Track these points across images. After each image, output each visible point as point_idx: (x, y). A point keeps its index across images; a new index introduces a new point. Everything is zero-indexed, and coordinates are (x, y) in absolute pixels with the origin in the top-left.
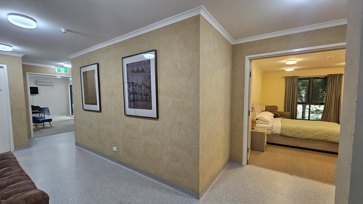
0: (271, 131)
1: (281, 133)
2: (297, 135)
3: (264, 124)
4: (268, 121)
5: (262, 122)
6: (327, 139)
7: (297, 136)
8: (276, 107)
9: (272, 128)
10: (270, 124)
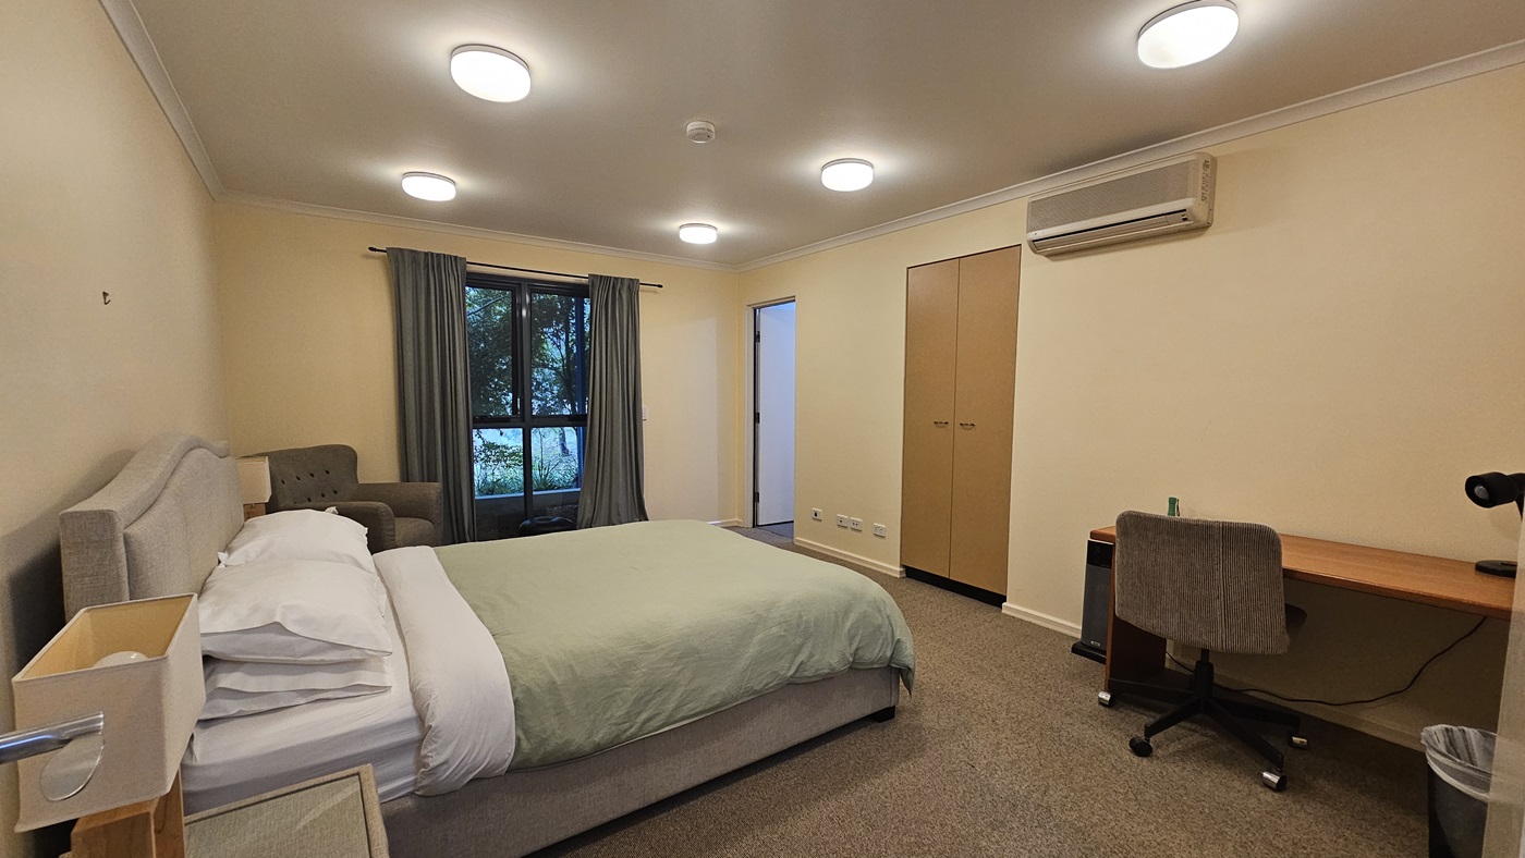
0: (408, 761)
1: (525, 744)
2: (644, 716)
3: (317, 698)
4: (357, 656)
5: (280, 683)
6: (802, 663)
7: (649, 719)
8: (345, 458)
9: (420, 718)
10: (386, 689)
